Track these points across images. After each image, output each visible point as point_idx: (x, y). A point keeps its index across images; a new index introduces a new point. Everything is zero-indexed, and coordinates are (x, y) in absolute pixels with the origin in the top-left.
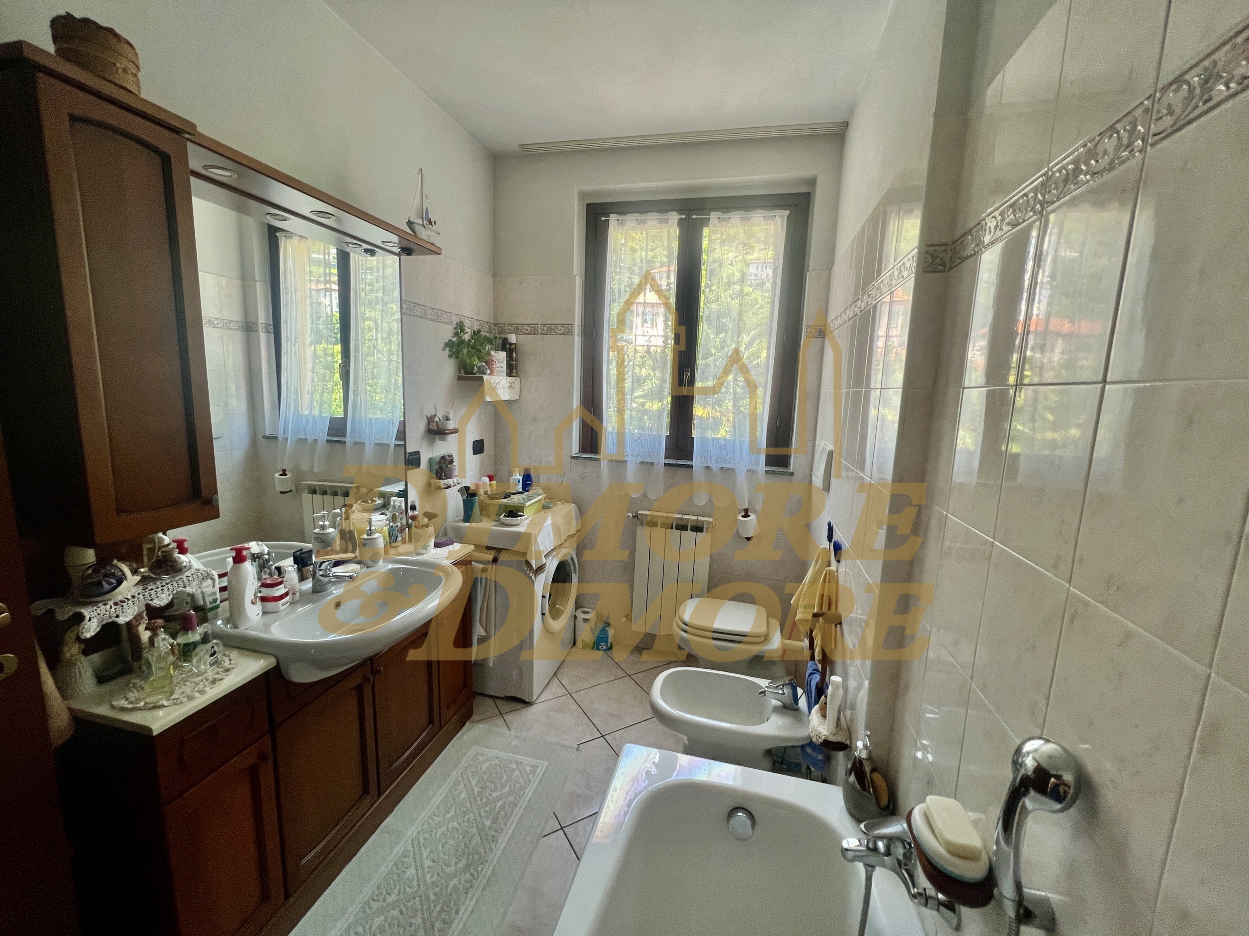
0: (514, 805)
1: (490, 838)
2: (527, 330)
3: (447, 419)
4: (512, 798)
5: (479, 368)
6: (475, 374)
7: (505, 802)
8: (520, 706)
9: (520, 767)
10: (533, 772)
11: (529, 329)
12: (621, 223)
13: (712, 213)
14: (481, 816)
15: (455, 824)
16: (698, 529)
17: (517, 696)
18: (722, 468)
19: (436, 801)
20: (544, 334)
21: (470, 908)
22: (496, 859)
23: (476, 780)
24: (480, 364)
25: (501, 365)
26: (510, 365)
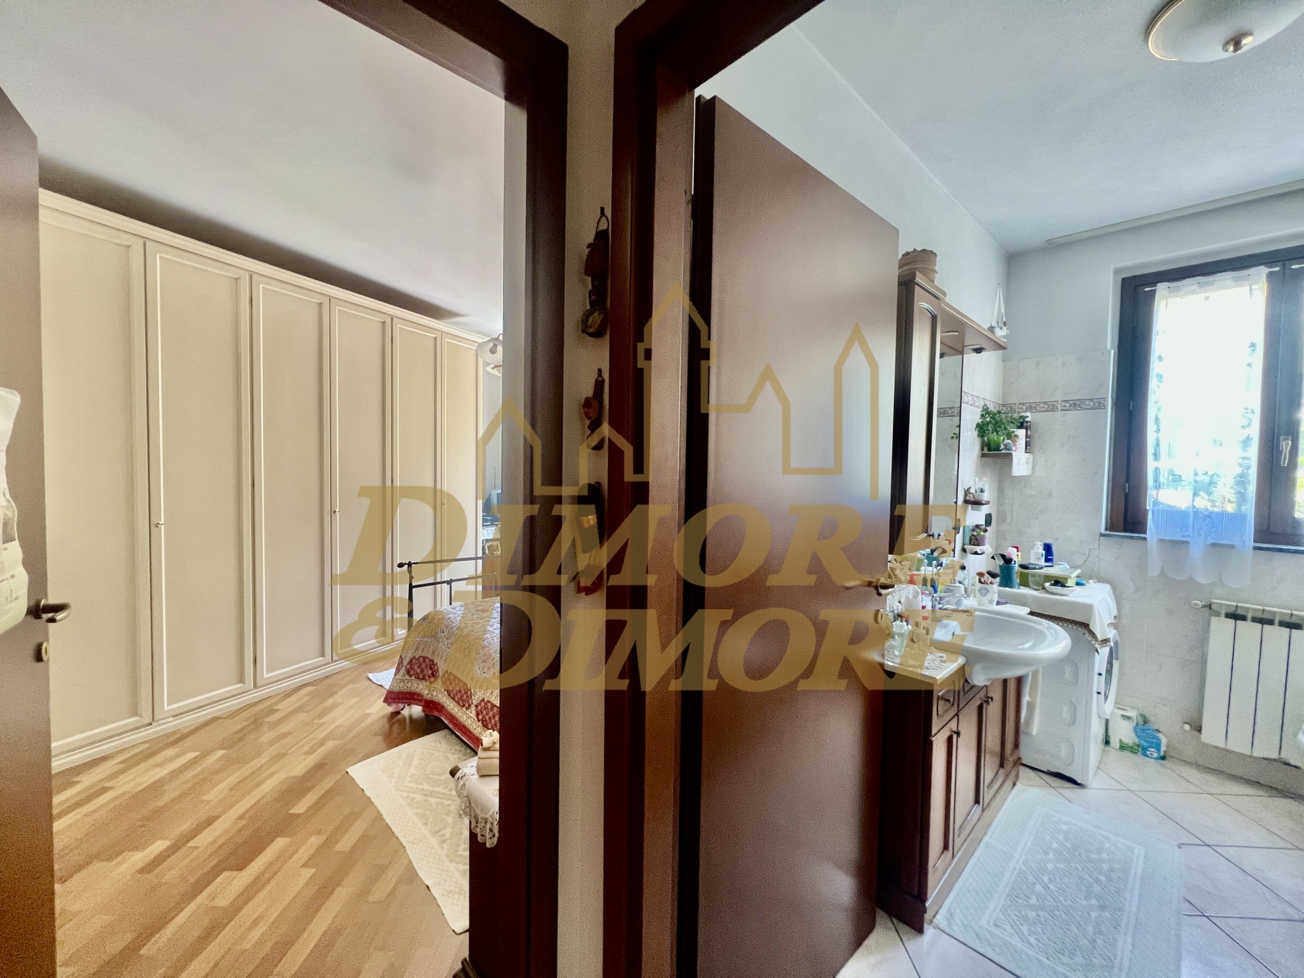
3: (982, 491)
6: (1001, 450)
11: (1046, 406)
12: (1174, 290)
17: (1062, 773)
20: (1067, 410)
24: (1006, 441)
25: (1022, 442)
26: (1026, 442)
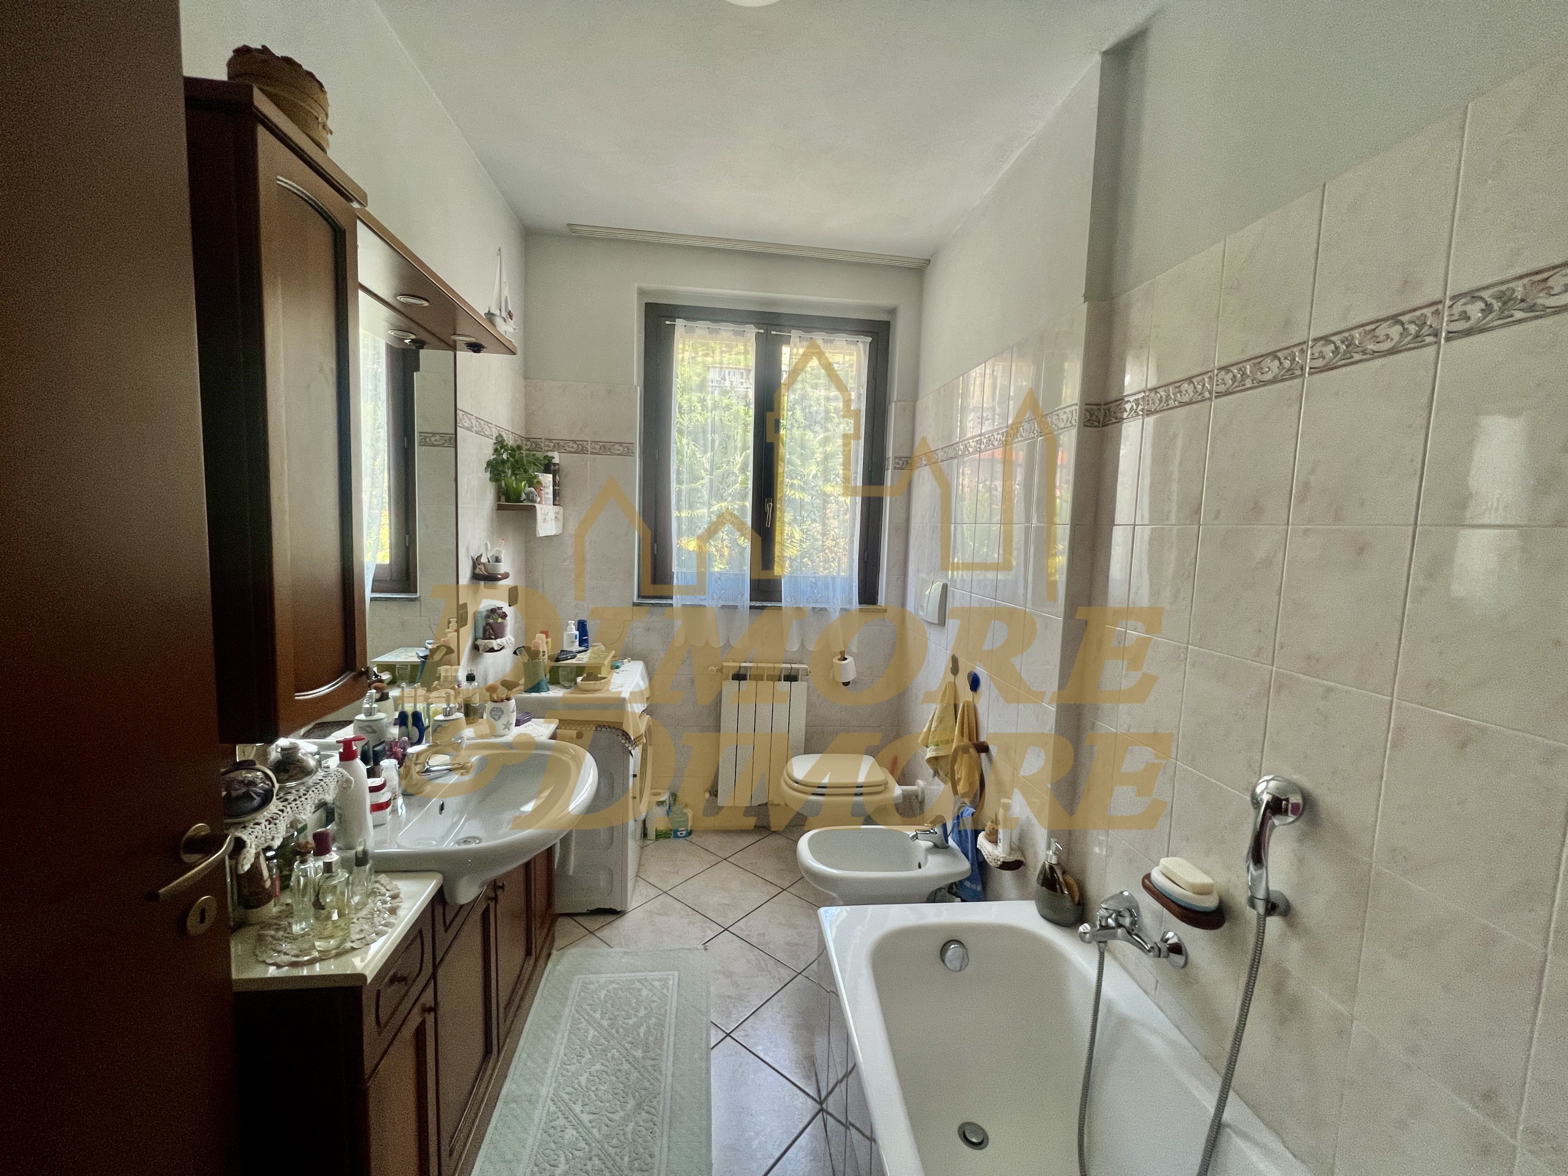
0: (660, 1025)
1: (650, 1068)
2: (573, 447)
3: (497, 560)
4: (653, 1020)
5: (527, 495)
6: (522, 502)
7: (648, 1027)
8: (610, 918)
9: (646, 984)
10: (665, 985)
11: (575, 446)
12: (690, 330)
13: (792, 331)
14: (626, 1049)
15: (598, 1066)
16: (791, 678)
17: (602, 906)
18: (814, 608)
19: (559, 1049)
20: (597, 454)
21: (665, 1146)
22: (669, 1088)
23: (599, 1012)
24: (528, 489)
25: (549, 491)
26: (554, 491)
